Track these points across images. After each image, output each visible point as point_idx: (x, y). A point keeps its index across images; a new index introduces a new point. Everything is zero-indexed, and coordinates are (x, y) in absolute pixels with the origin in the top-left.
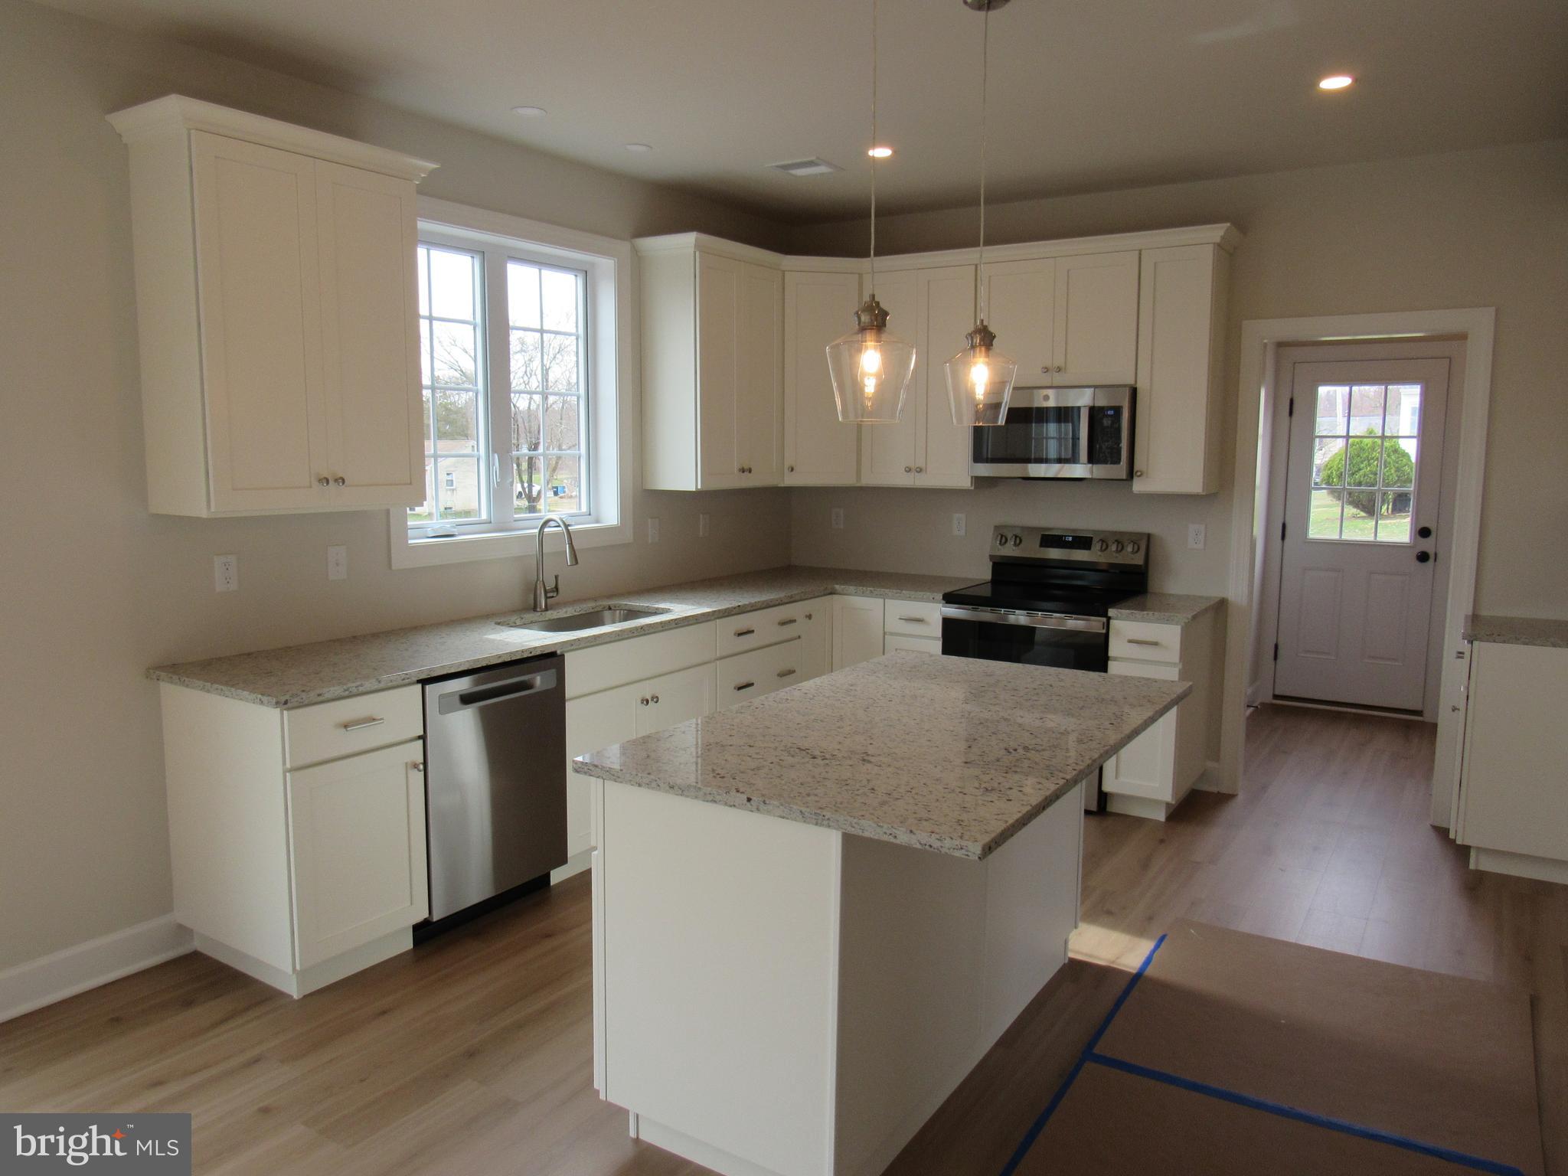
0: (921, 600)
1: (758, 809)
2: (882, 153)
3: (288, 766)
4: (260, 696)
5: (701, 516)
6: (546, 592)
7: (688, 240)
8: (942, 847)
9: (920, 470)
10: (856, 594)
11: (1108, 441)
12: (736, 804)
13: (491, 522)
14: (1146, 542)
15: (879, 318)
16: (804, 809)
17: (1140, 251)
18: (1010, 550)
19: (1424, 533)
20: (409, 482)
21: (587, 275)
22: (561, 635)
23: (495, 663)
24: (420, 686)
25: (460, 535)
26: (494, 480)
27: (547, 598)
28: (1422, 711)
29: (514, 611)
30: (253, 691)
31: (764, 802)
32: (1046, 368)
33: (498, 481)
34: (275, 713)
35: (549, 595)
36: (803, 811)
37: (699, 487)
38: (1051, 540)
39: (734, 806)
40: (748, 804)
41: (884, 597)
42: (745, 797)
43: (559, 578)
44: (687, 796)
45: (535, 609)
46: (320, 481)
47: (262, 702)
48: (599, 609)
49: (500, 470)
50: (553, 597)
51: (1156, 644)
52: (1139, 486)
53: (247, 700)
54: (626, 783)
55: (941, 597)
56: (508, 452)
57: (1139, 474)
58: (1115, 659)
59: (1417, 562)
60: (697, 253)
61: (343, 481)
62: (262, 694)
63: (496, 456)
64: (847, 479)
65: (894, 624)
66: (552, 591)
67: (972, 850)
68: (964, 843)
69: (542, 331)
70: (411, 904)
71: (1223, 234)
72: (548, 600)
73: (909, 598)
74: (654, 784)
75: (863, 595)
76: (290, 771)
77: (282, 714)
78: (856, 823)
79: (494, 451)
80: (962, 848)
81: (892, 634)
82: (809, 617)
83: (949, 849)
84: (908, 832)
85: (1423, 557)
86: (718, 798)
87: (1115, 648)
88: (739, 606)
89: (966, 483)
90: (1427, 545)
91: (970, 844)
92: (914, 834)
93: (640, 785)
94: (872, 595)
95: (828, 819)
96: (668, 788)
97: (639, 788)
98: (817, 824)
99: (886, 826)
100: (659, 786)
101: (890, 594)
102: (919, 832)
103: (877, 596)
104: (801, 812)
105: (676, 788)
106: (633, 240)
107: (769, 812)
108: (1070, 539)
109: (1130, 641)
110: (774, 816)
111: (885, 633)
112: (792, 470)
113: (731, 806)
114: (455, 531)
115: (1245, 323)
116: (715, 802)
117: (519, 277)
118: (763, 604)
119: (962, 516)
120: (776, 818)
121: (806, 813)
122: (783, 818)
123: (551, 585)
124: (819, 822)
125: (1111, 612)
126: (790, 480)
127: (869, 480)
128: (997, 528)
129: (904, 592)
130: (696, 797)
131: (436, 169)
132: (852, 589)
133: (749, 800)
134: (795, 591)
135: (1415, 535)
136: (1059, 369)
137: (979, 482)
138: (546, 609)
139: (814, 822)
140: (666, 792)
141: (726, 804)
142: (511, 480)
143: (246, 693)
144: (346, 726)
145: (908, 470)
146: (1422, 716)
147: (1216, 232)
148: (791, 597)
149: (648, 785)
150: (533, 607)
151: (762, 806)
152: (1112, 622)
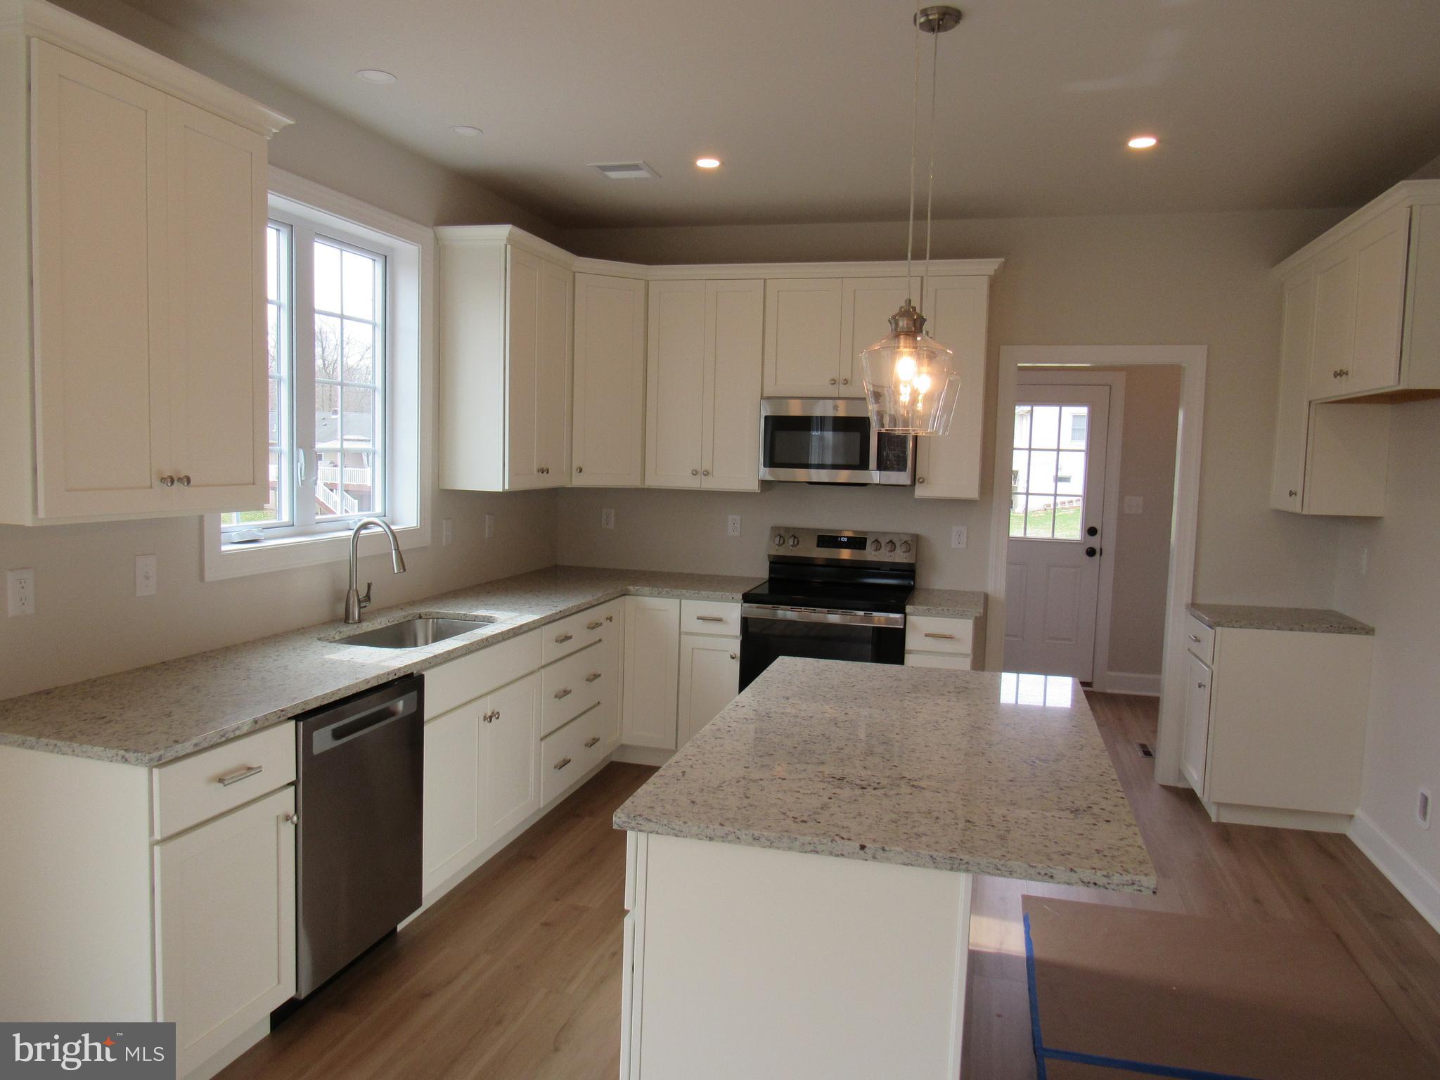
0: (721, 600)
1: (874, 858)
2: (708, 163)
3: (158, 836)
4: (122, 752)
5: (487, 516)
6: (359, 602)
7: (502, 232)
8: (1109, 884)
9: (706, 474)
10: (651, 595)
11: (894, 450)
12: (846, 854)
13: (293, 525)
14: (914, 542)
15: (918, 325)
16: (935, 854)
17: (922, 278)
18: (788, 550)
19: (1092, 531)
20: (252, 482)
21: (387, 260)
22: (412, 651)
23: (364, 689)
24: (293, 723)
25: (266, 539)
26: (299, 477)
27: (360, 608)
28: (1092, 683)
29: (323, 624)
30: (106, 745)
31: (883, 849)
32: (833, 380)
33: (303, 479)
34: (140, 773)
35: (363, 605)
36: (934, 856)
37: (507, 487)
38: (829, 540)
39: (842, 855)
40: (862, 852)
41: (680, 597)
42: (857, 845)
43: (372, 587)
44: (778, 848)
45: (346, 619)
46: (163, 480)
47: (125, 760)
48: (410, 618)
49: (305, 467)
50: (365, 607)
51: (950, 638)
52: (919, 492)
53: (100, 758)
54: (692, 836)
55: (741, 597)
56: (312, 447)
57: (921, 480)
58: (911, 652)
59: (1088, 557)
60: (509, 247)
61: (189, 480)
62: (126, 750)
63: (301, 452)
64: (633, 481)
65: (691, 624)
66: (365, 601)
67: (1145, 884)
68: (1137, 878)
69: (342, 317)
70: (279, 983)
71: (997, 268)
72: (362, 610)
73: (708, 599)
74: (731, 837)
75: (659, 595)
76: (158, 842)
77: (151, 773)
78: (1002, 865)
79: (299, 446)
80: (1133, 884)
81: (687, 634)
82: (610, 619)
83: (1118, 885)
84: (1068, 870)
85: (1091, 552)
86: (820, 848)
87: (911, 642)
88: (560, 611)
89: (754, 487)
90: (1094, 542)
91: (1142, 878)
92: (1075, 872)
93: (711, 839)
94: (668, 596)
95: (967, 863)
96: (751, 840)
97: (712, 842)
98: (952, 869)
99: (1040, 866)
100: (738, 838)
101: (687, 595)
102: (1082, 870)
103: (674, 597)
104: (931, 857)
105: (763, 840)
106: (435, 227)
107: (888, 860)
108: (846, 539)
109: (927, 635)
110: (896, 864)
111: (680, 634)
112: (581, 471)
113: (838, 856)
114: (261, 535)
115: (1003, 348)
116: (817, 852)
117: (324, 255)
118: (578, 608)
119: (738, 518)
120: (899, 866)
121: (938, 859)
122: (908, 865)
123: (363, 593)
124: (955, 866)
125: (909, 609)
126: (579, 481)
127: (653, 481)
128: (774, 529)
129: (702, 592)
130: (790, 849)
131: (290, 125)
132: (647, 590)
133: (863, 847)
134: (599, 595)
135: (1085, 534)
136: (846, 382)
137: (765, 485)
138: (360, 621)
139: (949, 867)
140: (749, 844)
141: (831, 854)
142: (315, 478)
143: (98, 749)
144: (221, 780)
145: (695, 473)
146: (1091, 686)
147: (990, 266)
148: (598, 600)
149: (724, 838)
150: (343, 616)
151: (880, 854)
152: (908, 617)
